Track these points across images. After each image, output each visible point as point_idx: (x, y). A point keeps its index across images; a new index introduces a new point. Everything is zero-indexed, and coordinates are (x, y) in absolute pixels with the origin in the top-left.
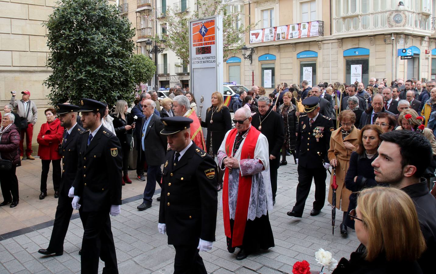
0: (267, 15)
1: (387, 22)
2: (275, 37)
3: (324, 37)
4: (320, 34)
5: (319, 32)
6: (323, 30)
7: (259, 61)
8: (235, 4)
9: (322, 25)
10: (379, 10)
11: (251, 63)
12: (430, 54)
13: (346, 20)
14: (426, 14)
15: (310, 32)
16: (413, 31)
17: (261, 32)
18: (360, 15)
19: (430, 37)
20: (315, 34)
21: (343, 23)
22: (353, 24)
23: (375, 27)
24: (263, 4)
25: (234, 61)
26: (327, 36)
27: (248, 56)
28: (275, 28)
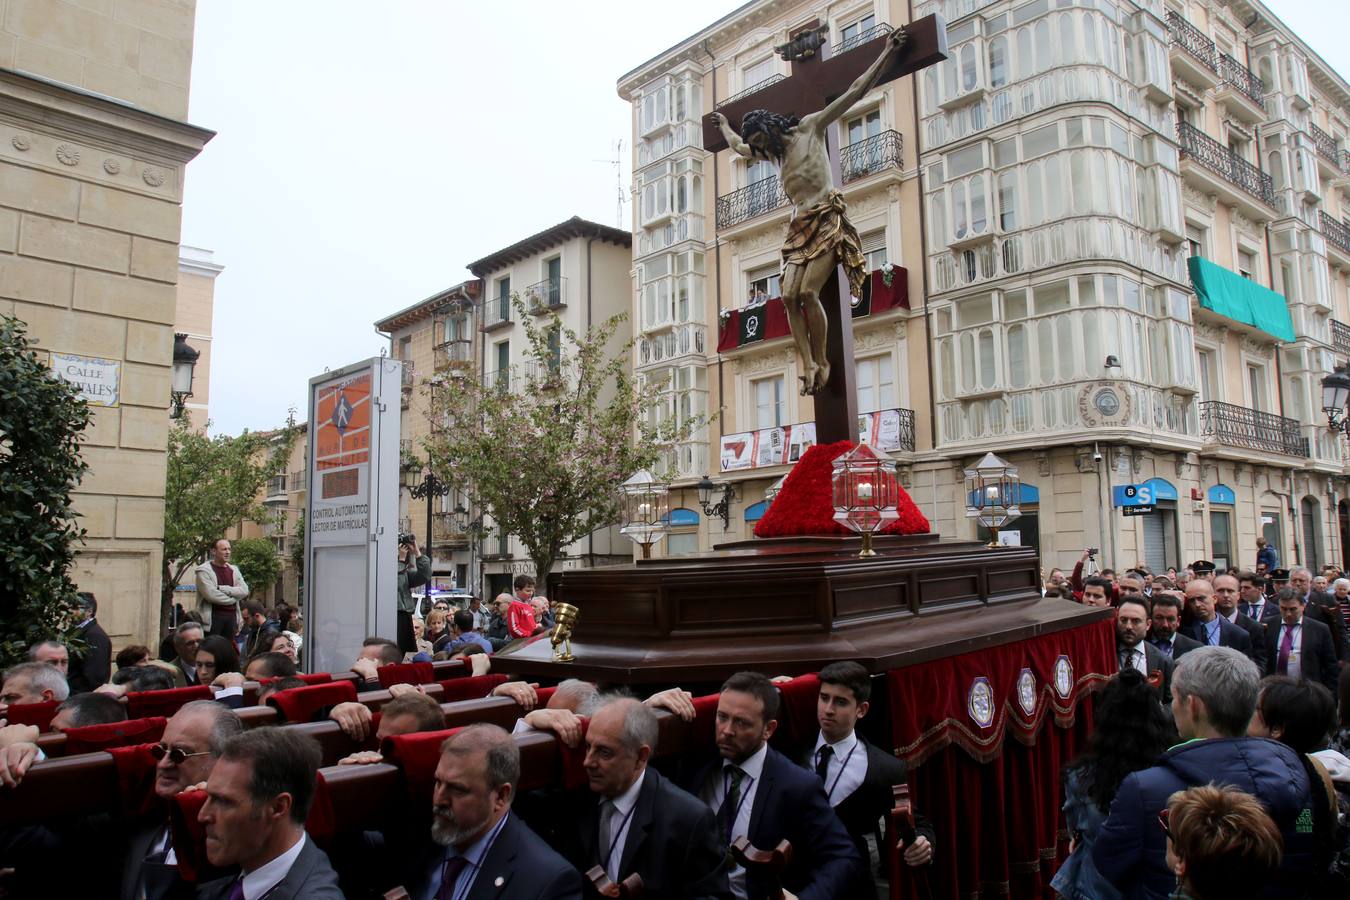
0: (766, 393)
1: (1078, 412)
2: (785, 455)
3: (916, 453)
4: (904, 446)
5: (902, 440)
6: (914, 435)
7: (746, 521)
8: (683, 364)
9: (909, 420)
10: (1057, 379)
11: (726, 528)
12: (1205, 501)
13: (973, 406)
14: (1183, 392)
15: (877, 439)
16: (1153, 436)
17: (748, 439)
18: (1008, 393)
19: (1202, 454)
20: (891, 445)
21: (964, 414)
22: (990, 418)
23: (1049, 426)
24: (755, 366)
25: (682, 522)
26: (924, 450)
27: (716, 506)
28: (787, 429)
